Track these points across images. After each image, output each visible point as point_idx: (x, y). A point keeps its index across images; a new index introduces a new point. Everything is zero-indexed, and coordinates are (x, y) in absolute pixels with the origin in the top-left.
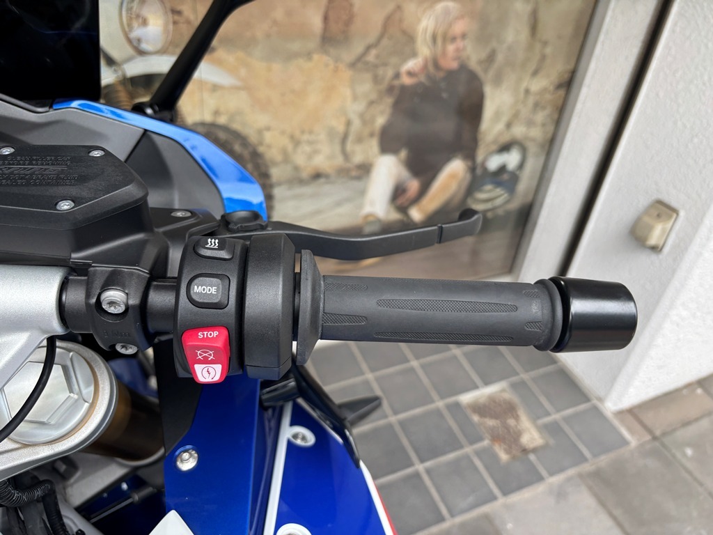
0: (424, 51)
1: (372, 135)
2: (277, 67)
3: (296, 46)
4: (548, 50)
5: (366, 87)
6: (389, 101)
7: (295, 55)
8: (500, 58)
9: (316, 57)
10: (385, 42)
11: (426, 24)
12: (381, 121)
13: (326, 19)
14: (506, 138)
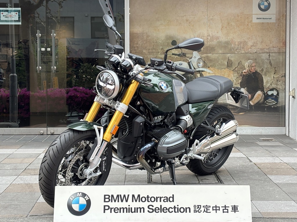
0: (247, 69)
1: (238, 84)
2: (219, 70)
3: (222, 67)
4: (276, 69)
5: (236, 74)
6: (242, 77)
7: (223, 69)
8: (264, 70)
9: (226, 69)
10: (238, 67)
11: (246, 64)
12: (240, 81)
13: (227, 63)
14: (271, 87)
